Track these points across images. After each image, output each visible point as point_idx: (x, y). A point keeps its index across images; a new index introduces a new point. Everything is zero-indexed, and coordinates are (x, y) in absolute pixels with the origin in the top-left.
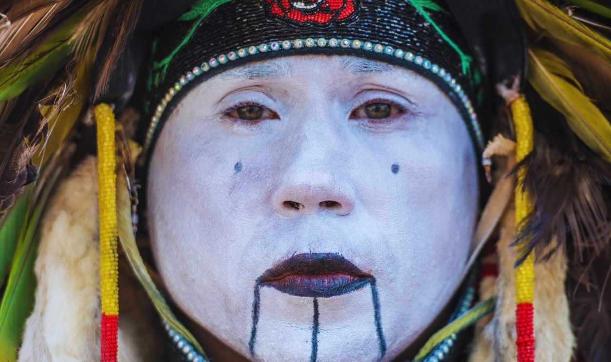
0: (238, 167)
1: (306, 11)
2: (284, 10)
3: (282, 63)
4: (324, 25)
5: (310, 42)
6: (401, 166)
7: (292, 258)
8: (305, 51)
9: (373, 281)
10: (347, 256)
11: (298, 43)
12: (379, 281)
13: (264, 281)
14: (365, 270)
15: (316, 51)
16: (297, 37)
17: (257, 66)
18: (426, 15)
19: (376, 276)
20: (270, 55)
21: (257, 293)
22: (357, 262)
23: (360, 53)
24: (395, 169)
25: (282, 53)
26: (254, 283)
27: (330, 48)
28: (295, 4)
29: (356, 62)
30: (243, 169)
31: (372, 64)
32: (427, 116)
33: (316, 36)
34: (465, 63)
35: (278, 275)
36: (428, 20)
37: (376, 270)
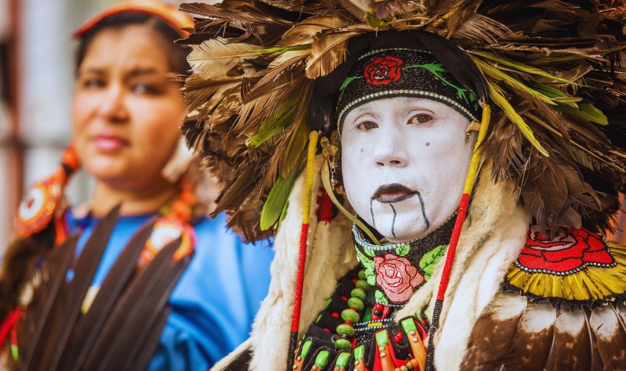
0: (362, 150)
1: (380, 80)
2: (371, 80)
3: (372, 103)
4: (387, 85)
5: (381, 93)
6: (430, 143)
7: (380, 187)
8: (379, 98)
9: (419, 194)
10: (403, 184)
11: (377, 95)
12: (421, 194)
13: (373, 198)
14: (414, 189)
15: (384, 97)
16: (376, 92)
17: (362, 107)
18: (436, 74)
19: (420, 192)
20: (366, 101)
21: (371, 203)
22: (409, 186)
23: (403, 95)
24: (428, 144)
25: (371, 100)
26: (370, 199)
27: (390, 95)
28: (375, 78)
29: (402, 99)
30: (364, 151)
31: (411, 99)
32: (443, 119)
33: (383, 90)
34: (461, 92)
35: (378, 195)
36: (438, 76)
37: (418, 189)
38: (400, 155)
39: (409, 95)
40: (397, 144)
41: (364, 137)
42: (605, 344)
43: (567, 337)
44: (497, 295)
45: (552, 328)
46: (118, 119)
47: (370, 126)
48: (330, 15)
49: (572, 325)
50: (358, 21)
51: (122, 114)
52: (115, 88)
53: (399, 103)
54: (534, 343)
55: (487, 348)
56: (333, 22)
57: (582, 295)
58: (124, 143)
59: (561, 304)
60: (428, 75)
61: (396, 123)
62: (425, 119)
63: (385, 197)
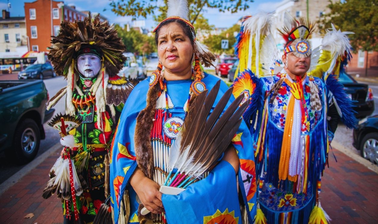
5: (86, 54)
22: (91, 69)
24: (94, 63)
25: (84, 55)
26: (84, 71)
27: (88, 54)
28: (85, 51)
32: (96, 58)
34: (99, 54)
35: (86, 70)
36: (96, 52)
37: (93, 70)
38: (90, 65)
39: (91, 55)
40: (89, 62)
41: (83, 61)
42: (125, 90)
43: (119, 90)
44: (107, 85)
45: (117, 89)
46: (173, 50)
47: (83, 59)
48: (78, 40)
49: (120, 88)
50: (83, 42)
51: (174, 48)
52: (170, 41)
53: (89, 56)
54: (115, 91)
55: (109, 93)
56: (79, 42)
57: (120, 84)
58: (177, 57)
59: (118, 85)
60: (94, 52)
61: (89, 59)
62: (93, 58)
63: (87, 71)
